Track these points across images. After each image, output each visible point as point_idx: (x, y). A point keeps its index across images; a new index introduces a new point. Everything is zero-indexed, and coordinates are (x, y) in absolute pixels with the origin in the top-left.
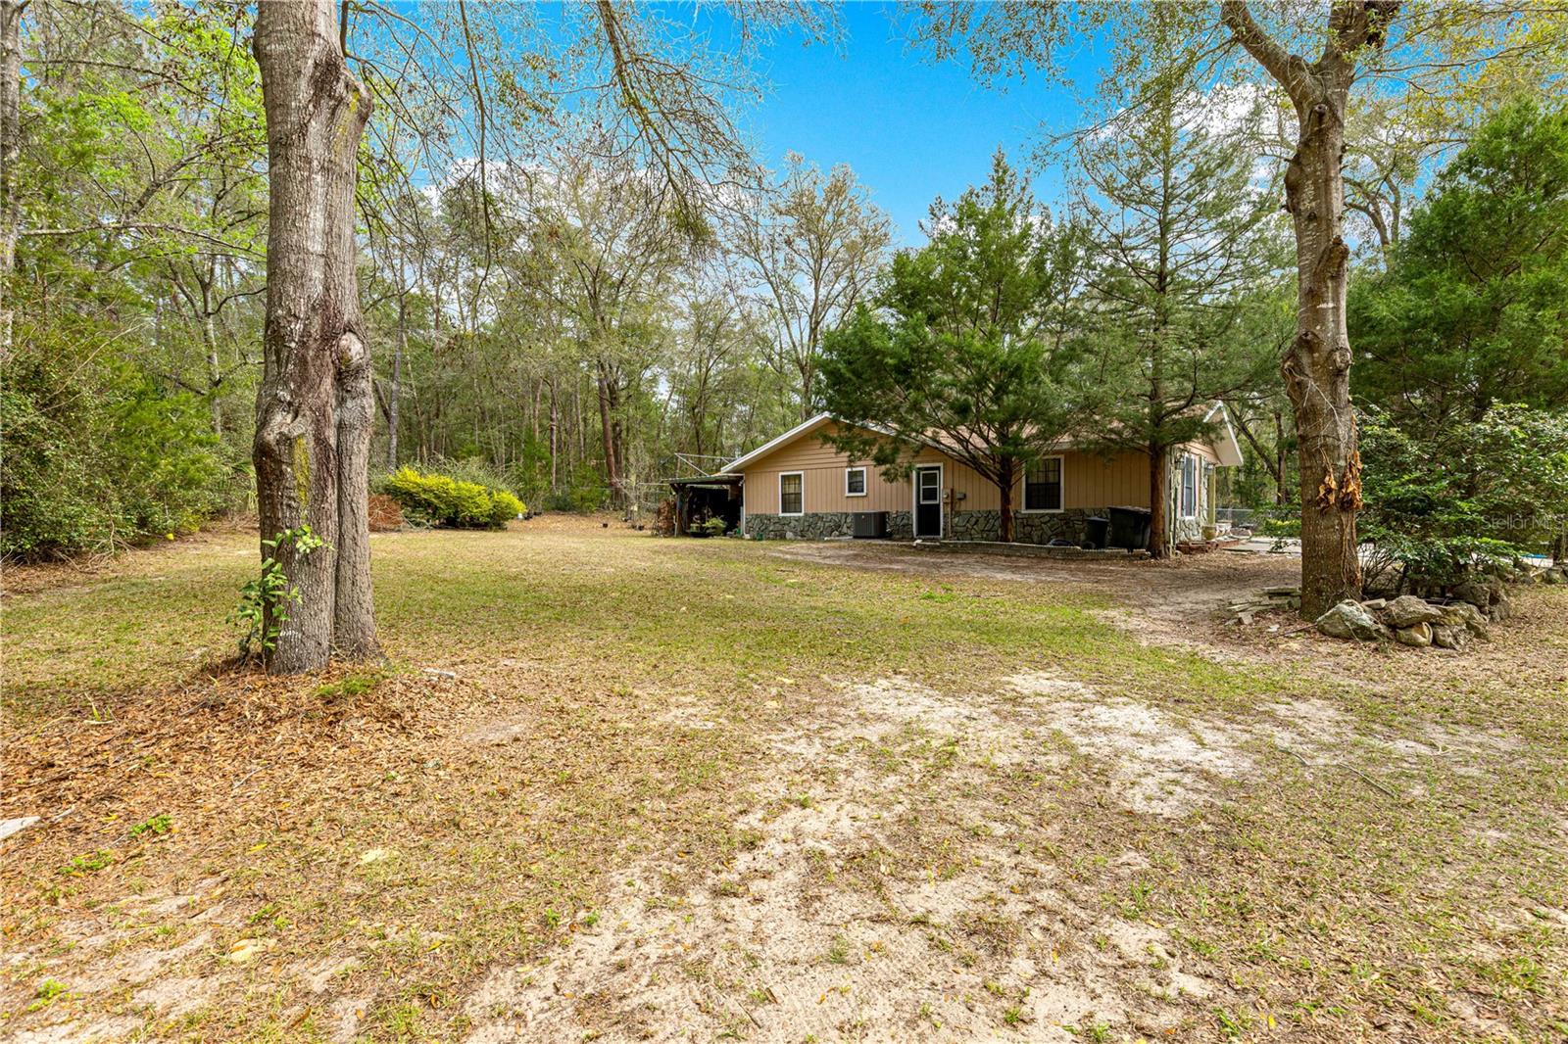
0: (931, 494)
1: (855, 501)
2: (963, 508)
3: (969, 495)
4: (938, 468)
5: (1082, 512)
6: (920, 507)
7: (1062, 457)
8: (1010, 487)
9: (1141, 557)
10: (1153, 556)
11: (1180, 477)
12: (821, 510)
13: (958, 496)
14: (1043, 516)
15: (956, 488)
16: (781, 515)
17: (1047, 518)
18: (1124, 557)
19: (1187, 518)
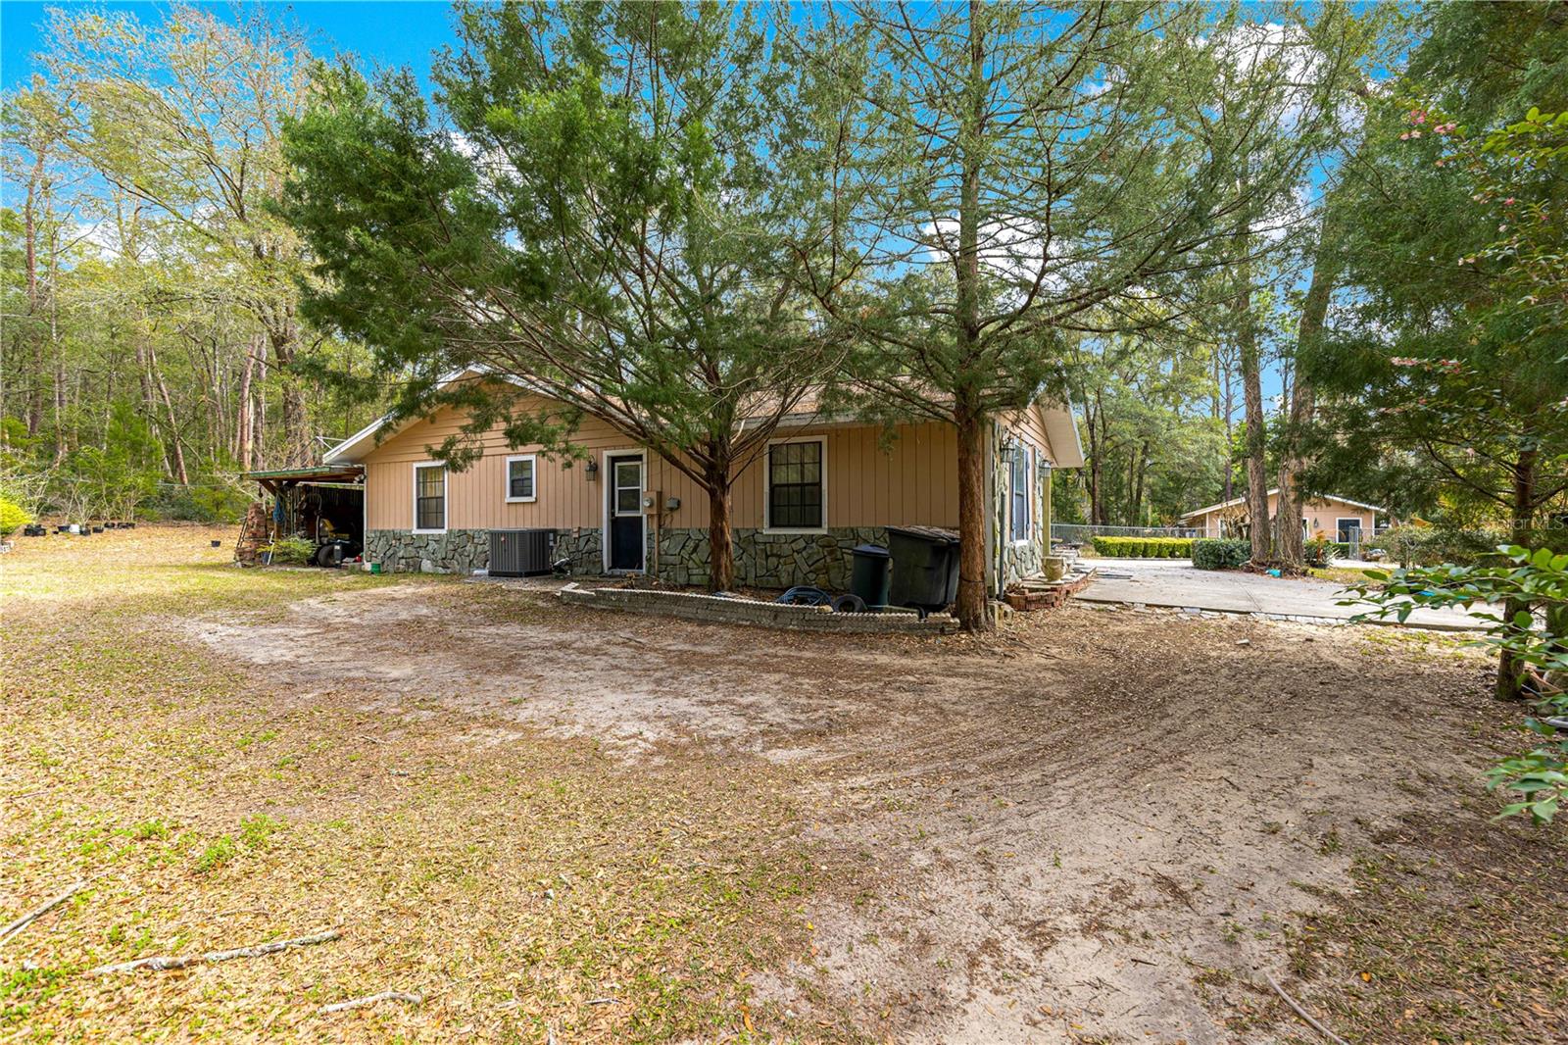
0: (631, 499)
1: (520, 508)
2: (675, 525)
3: (685, 504)
4: (639, 458)
5: (855, 535)
6: (615, 522)
7: (824, 439)
8: (725, 488)
9: (942, 629)
10: (965, 627)
11: (1007, 476)
12: (471, 526)
13: (669, 504)
14: (795, 539)
15: (666, 489)
16: (416, 531)
17: (802, 544)
18: (911, 628)
19: (1020, 543)
